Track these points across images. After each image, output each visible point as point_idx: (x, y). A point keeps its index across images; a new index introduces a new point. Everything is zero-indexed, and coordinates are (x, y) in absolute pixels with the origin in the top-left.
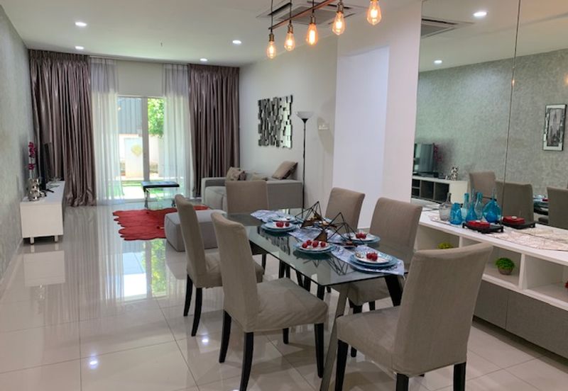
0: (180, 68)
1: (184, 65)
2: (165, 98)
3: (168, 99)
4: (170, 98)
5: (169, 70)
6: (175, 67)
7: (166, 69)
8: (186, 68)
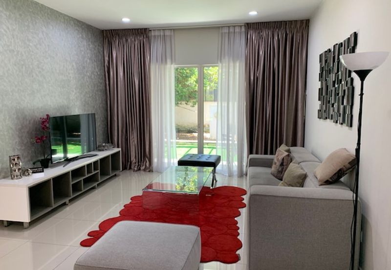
0: (237, 30)
1: (241, 26)
2: (220, 65)
3: (222, 65)
4: (224, 65)
5: (225, 33)
6: (232, 30)
7: (222, 33)
8: (243, 29)
